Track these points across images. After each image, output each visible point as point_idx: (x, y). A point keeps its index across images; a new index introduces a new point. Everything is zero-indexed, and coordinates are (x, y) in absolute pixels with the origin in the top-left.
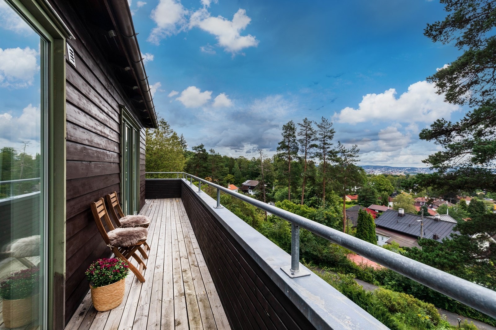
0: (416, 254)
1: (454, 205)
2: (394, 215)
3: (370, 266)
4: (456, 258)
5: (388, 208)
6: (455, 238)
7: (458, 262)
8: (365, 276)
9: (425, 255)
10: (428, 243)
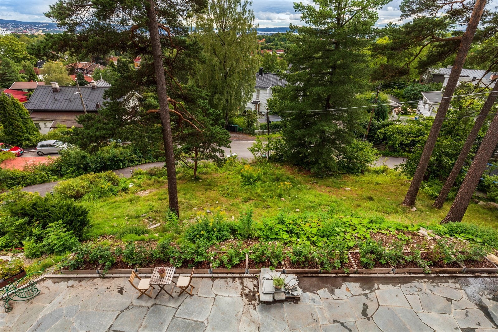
0: (78, 135)
1: (106, 68)
2: (48, 92)
3: (40, 164)
4: (112, 126)
5: (38, 84)
6: (108, 106)
7: (115, 129)
8: (37, 178)
9: (87, 134)
10: (86, 118)
